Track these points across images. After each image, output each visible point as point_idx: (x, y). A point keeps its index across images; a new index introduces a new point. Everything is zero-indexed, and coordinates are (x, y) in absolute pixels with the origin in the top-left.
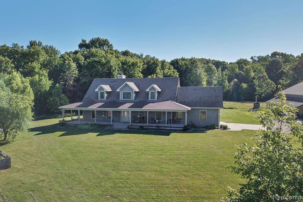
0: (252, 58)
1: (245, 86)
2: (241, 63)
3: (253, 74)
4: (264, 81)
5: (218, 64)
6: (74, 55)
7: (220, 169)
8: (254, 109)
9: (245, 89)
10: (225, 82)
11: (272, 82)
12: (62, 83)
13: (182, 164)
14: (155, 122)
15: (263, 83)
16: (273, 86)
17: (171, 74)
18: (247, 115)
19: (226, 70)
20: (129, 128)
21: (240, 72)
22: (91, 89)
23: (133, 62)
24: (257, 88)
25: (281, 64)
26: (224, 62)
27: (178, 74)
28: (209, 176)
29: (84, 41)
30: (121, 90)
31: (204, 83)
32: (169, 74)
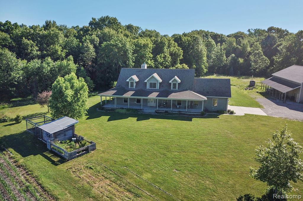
0: (249, 31)
1: (241, 60)
2: (238, 36)
3: (249, 49)
4: (259, 57)
5: (216, 37)
6: (90, 36)
7: (237, 151)
8: (250, 86)
9: (241, 64)
10: (223, 57)
11: (266, 58)
12: (82, 63)
13: (210, 146)
14: (176, 108)
15: (258, 59)
16: (267, 62)
17: (176, 52)
18: (245, 95)
19: (224, 43)
20: (156, 112)
21: (238, 46)
22: (121, 78)
23: (144, 44)
24: (253, 64)
25: (276, 40)
26: (222, 35)
27: (182, 51)
28: (230, 156)
29: (94, 19)
30: (148, 81)
31: (205, 58)
32: (174, 52)
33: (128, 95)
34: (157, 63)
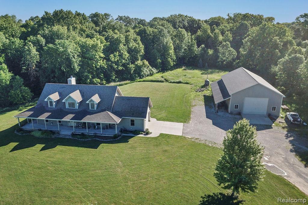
1: (210, 52)
2: (215, 22)
3: (220, 38)
6: (34, 37)
10: (194, 47)
11: (234, 50)
12: (25, 68)
15: (225, 50)
16: (234, 54)
19: (199, 30)
20: (72, 135)
21: (210, 35)
24: (220, 56)
30: (66, 100)
31: (172, 52)
32: (133, 48)
33: (43, 117)
34: (110, 63)
